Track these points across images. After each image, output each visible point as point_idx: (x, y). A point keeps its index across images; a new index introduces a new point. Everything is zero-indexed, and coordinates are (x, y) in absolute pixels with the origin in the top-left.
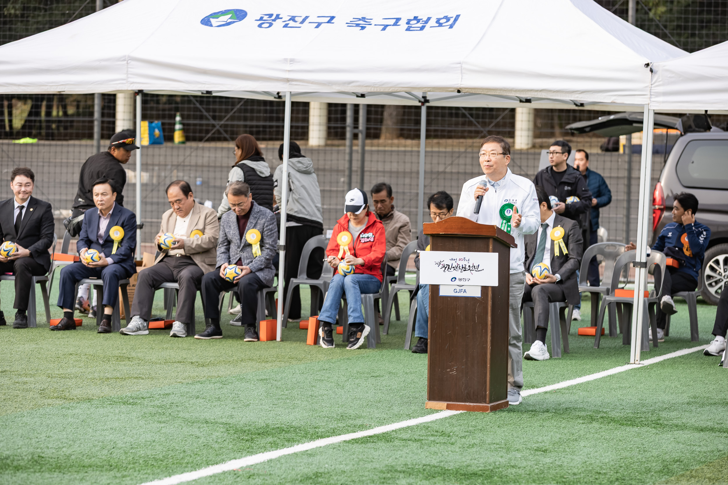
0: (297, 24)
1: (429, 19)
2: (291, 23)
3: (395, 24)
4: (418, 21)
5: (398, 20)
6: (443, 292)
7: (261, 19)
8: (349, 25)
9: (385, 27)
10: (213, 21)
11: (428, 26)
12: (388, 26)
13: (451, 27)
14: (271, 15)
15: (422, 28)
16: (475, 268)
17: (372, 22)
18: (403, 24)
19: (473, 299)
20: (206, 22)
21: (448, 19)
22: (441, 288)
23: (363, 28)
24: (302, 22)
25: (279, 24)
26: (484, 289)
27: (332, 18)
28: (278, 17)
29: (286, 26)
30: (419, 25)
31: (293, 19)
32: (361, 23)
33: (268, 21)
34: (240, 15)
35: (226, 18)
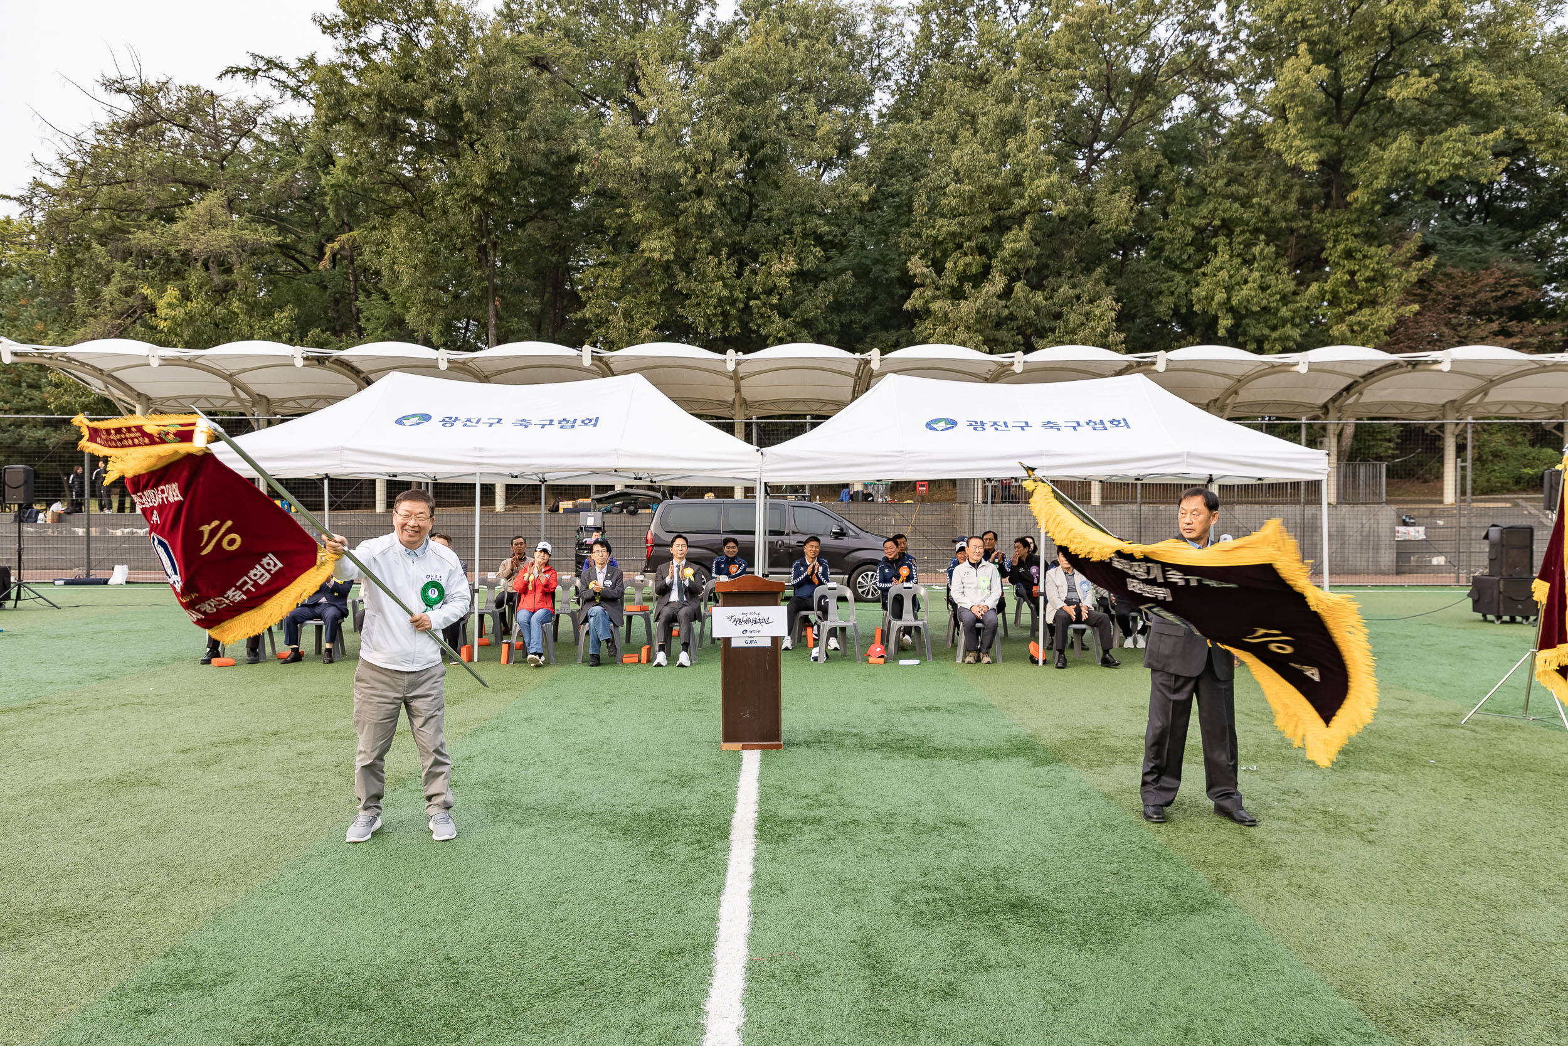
0: (474, 424)
1: (575, 421)
2: (469, 424)
3: (551, 424)
4: (568, 422)
5: (551, 422)
6: (734, 644)
7: (444, 420)
8: (515, 424)
9: (543, 426)
10: (405, 422)
11: (576, 425)
12: (545, 425)
13: (595, 425)
14: (450, 418)
15: (573, 427)
16: (765, 621)
17: (532, 423)
18: (556, 424)
19: (764, 648)
20: (400, 422)
21: (591, 421)
22: (733, 640)
23: (526, 427)
24: (478, 422)
25: (459, 424)
26: (776, 640)
27: (500, 419)
28: (456, 419)
29: (465, 425)
30: (569, 425)
31: (469, 420)
32: (524, 423)
33: (449, 421)
34: (426, 418)
35: (415, 420)
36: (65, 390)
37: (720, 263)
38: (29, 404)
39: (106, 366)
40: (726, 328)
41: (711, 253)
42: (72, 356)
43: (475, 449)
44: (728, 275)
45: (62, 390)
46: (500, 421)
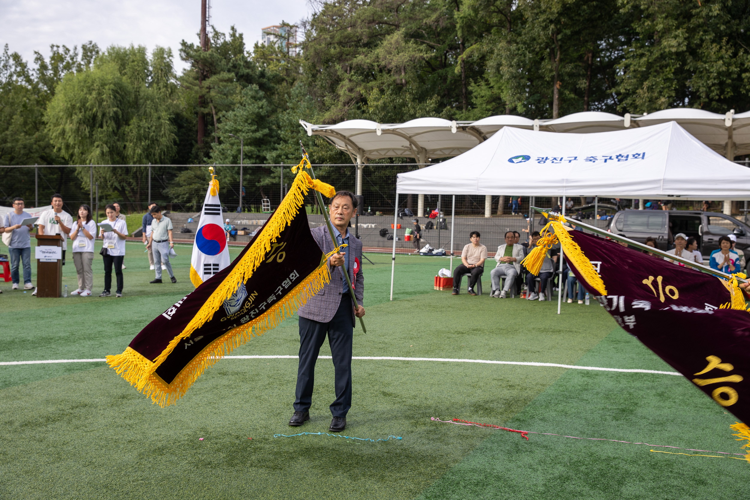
0: (558, 161)
1: (628, 155)
2: (555, 161)
4: (622, 157)
7: (539, 159)
8: (586, 160)
9: (606, 160)
10: (514, 160)
11: (629, 158)
13: (643, 158)
15: (626, 160)
17: (598, 158)
18: (614, 158)
20: (511, 160)
21: (639, 155)
23: (594, 162)
24: (561, 160)
25: (548, 161)
28: (547, 159)
29: (553, 162)
30: (624, 158)
31: (555, 159)
32: (592, 159)
33: (542, 160)
34: (527, 158)
35: (520, 159)
37: (721, 48)
40: (722, 92)
41: (713, 41)
44: (726, 56)
46: (576, 158)
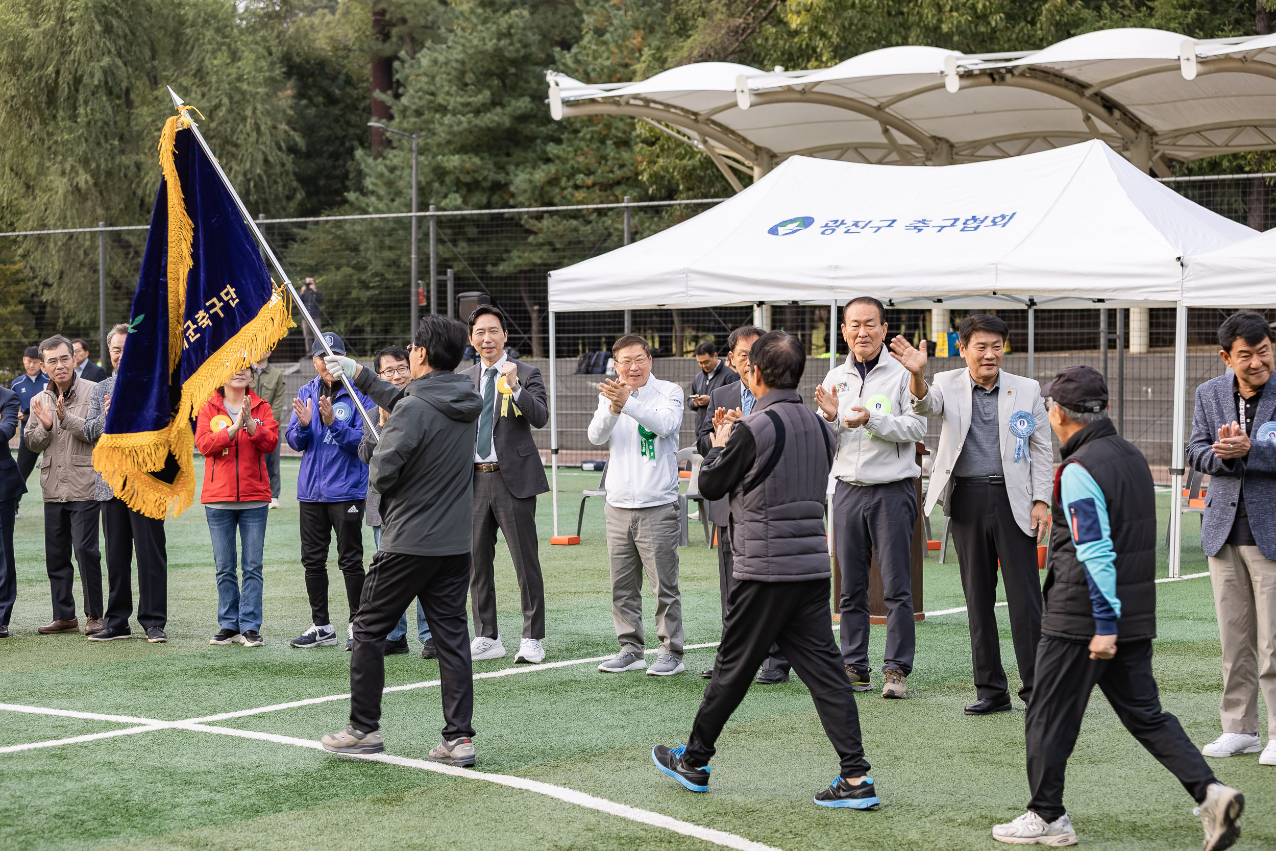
0: (858, 230)
1: (986, 218)
2: (854, 229)
3: (952, 225)
4: (975, 221)
5: (956, 220)
7: (826, 225)
8: (908, 228)
10: (781, 230)
11: (983, 225)
12: (943, 227)
13: (1004, 225)
14: (836, 221)
15: (976, 228)
17: (931, 224)
18: (960, 225)
20: (773, 231)
21: (1004, 217)
23: (920, 230)
24: (864, 227)
25: (843, 228)
27: (894, 221)
28: (843, 223)
29: (847, 232)
30: (975, 225)
31: (856, 224)
34: (807, 222)
35: (793, 226)
36: (662, 150)
38: (619, 173)
39: (702, 107)
42: (649, 97)
43: (830, 267)
45: (656, 148)
